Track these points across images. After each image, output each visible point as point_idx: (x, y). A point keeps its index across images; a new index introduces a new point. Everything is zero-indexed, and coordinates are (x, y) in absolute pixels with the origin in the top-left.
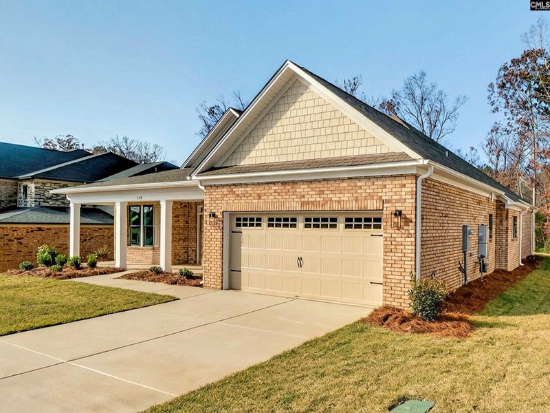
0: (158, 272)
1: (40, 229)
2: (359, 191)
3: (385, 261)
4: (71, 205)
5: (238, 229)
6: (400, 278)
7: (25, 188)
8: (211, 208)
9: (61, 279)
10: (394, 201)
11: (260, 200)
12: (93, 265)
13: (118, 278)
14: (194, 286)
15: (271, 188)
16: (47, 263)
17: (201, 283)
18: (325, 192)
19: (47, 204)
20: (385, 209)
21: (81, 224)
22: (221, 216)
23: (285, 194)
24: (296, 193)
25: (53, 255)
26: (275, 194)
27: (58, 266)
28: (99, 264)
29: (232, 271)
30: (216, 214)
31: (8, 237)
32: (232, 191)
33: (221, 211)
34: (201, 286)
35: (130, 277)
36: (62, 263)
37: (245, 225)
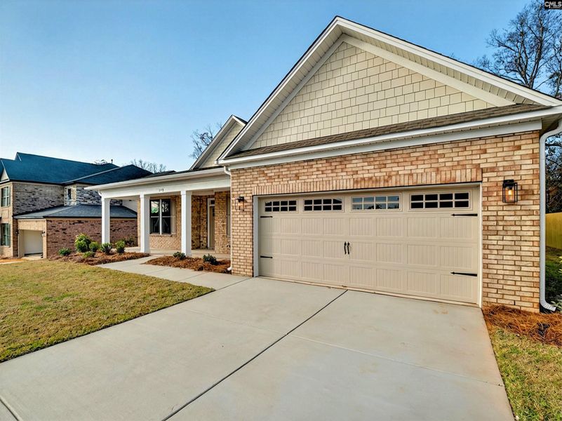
0: (181, 257)
1: (80, 222)
2: (440, 160)
3: (485, 247)
4: (103, 200)
5: (269, 214)
6: (514, 268)
7: (70, 190)
8: (239, 193)
9: (92, 264)
10: (501, 169)
11: (298, 181)
12: (121, 251)
13: (145, 263)
14: (222, 272)
15: (311, 167)
16: (83, 249)
17: (229, 269)
18: (387, 166)
19: (85, 203)
20: (485, 180)
21: (111, 218)
22: (251, 201)
23: (330, 171)
24: (347, 170)
25: (88, 242)
26: (317, 173)
27: (91, 252)
28: (127, 250)
29: (261, 257)
30: (245, 198)
31: (55, 229)
32: (264, 173)
33: (251, 195)
34: (229, 272)
35: (155, 262)
36: (95, 250)
37: (276, 209)
